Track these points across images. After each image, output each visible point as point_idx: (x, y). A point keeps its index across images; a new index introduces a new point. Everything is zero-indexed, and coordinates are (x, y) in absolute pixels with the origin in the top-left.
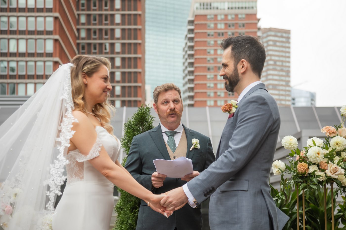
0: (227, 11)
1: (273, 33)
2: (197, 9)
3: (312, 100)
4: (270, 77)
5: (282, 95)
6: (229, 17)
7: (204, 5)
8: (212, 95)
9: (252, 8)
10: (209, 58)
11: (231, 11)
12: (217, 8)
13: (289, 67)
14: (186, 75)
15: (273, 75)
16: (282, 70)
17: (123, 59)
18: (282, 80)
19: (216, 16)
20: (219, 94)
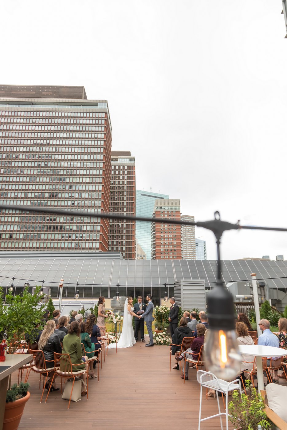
0: (168, 210)
1: (187, 218)
2: (156, 209)
3: (204, 244)
4: (187, 235)
5: (192, 242)
6: (169, 212)
7: (159, 208)
8: (163, 243)
9: (178, 209)
10: (161, 228)
11: (170, 210)
12: (164, 209)
13: (194, 231)
14: (152, 235)
15: (188, 234)
16: (191, 232)
17: (127, 230)
18: (192, 237)
19: (164, 212)
20: (166, 243)
